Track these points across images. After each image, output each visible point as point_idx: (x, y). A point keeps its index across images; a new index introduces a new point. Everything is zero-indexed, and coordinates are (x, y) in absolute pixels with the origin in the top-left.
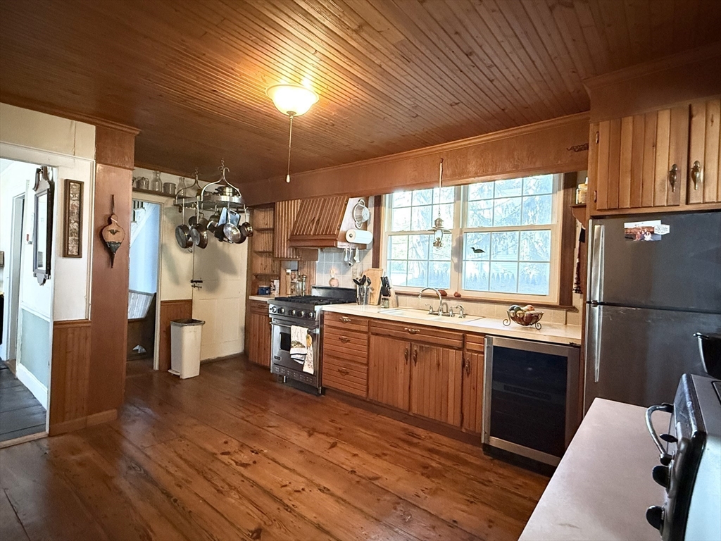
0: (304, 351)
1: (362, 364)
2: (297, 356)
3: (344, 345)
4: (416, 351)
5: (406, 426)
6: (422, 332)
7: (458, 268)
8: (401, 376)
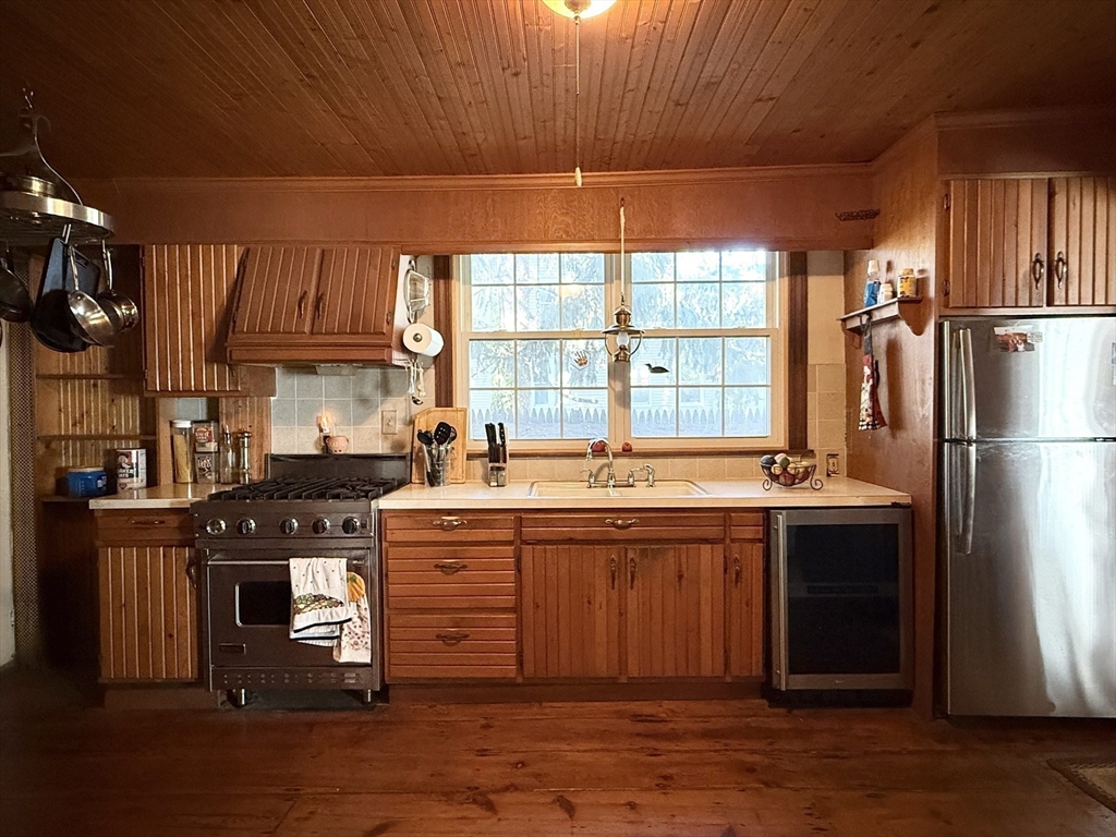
0: (340, 614)
1: (505, 610)
2: (312, 630)
3: (451, 578)
4: (632, 560)
5: (621, 706)
6: (644, 522)
7: (623, 399)
8: (600, 616)
